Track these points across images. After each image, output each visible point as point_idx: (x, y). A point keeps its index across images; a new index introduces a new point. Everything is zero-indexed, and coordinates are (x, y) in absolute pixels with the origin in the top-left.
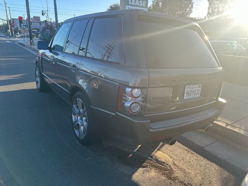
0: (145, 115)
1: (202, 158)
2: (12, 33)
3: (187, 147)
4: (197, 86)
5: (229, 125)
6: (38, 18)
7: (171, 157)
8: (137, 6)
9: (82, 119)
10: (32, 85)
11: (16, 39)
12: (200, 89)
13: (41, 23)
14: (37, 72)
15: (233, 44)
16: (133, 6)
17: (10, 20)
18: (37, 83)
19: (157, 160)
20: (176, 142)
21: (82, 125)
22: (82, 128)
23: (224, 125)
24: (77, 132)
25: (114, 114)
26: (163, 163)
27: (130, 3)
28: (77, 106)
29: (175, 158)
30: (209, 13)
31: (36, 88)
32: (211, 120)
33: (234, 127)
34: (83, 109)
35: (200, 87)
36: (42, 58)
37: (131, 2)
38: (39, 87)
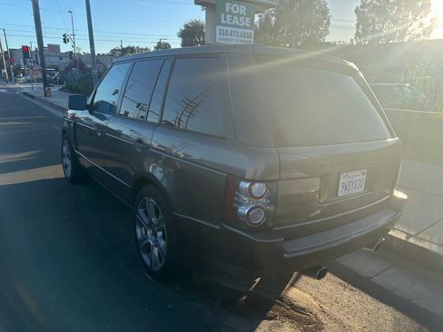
0: (275, 229)
1: (370, 298)
2: (10, 75)
3: (342, 279)
4: (359, 172)
5: (412, 236)
6: (56, 48)
7: (315, 298)
8: (235, 26)
9: (155, 234)
10: (56, 172)
11: (18, 85)
12: (364, 177)
13: (61, 56)
14: (65, 149)
15: (406, 89)
16: (230, 26)
17: (6, 52)
18: (65, 167)
19: (291, 305)
20: (328, 274)
21: (156, 246)
22: (156, 251)
23: (403, 237)
24: (145, 257)
25: (218, 227)
26: (304, 309)
27: (223, 22)
28: (146, 212)
29: (323, 299)
30: (357, 35)
31: (64, 176)
32: (384, 230)
33: (421, 240)
34: (157, 217)
35: (363, 174)
36: (75, 124)
37: (225, 20)
38: (69, 174)
